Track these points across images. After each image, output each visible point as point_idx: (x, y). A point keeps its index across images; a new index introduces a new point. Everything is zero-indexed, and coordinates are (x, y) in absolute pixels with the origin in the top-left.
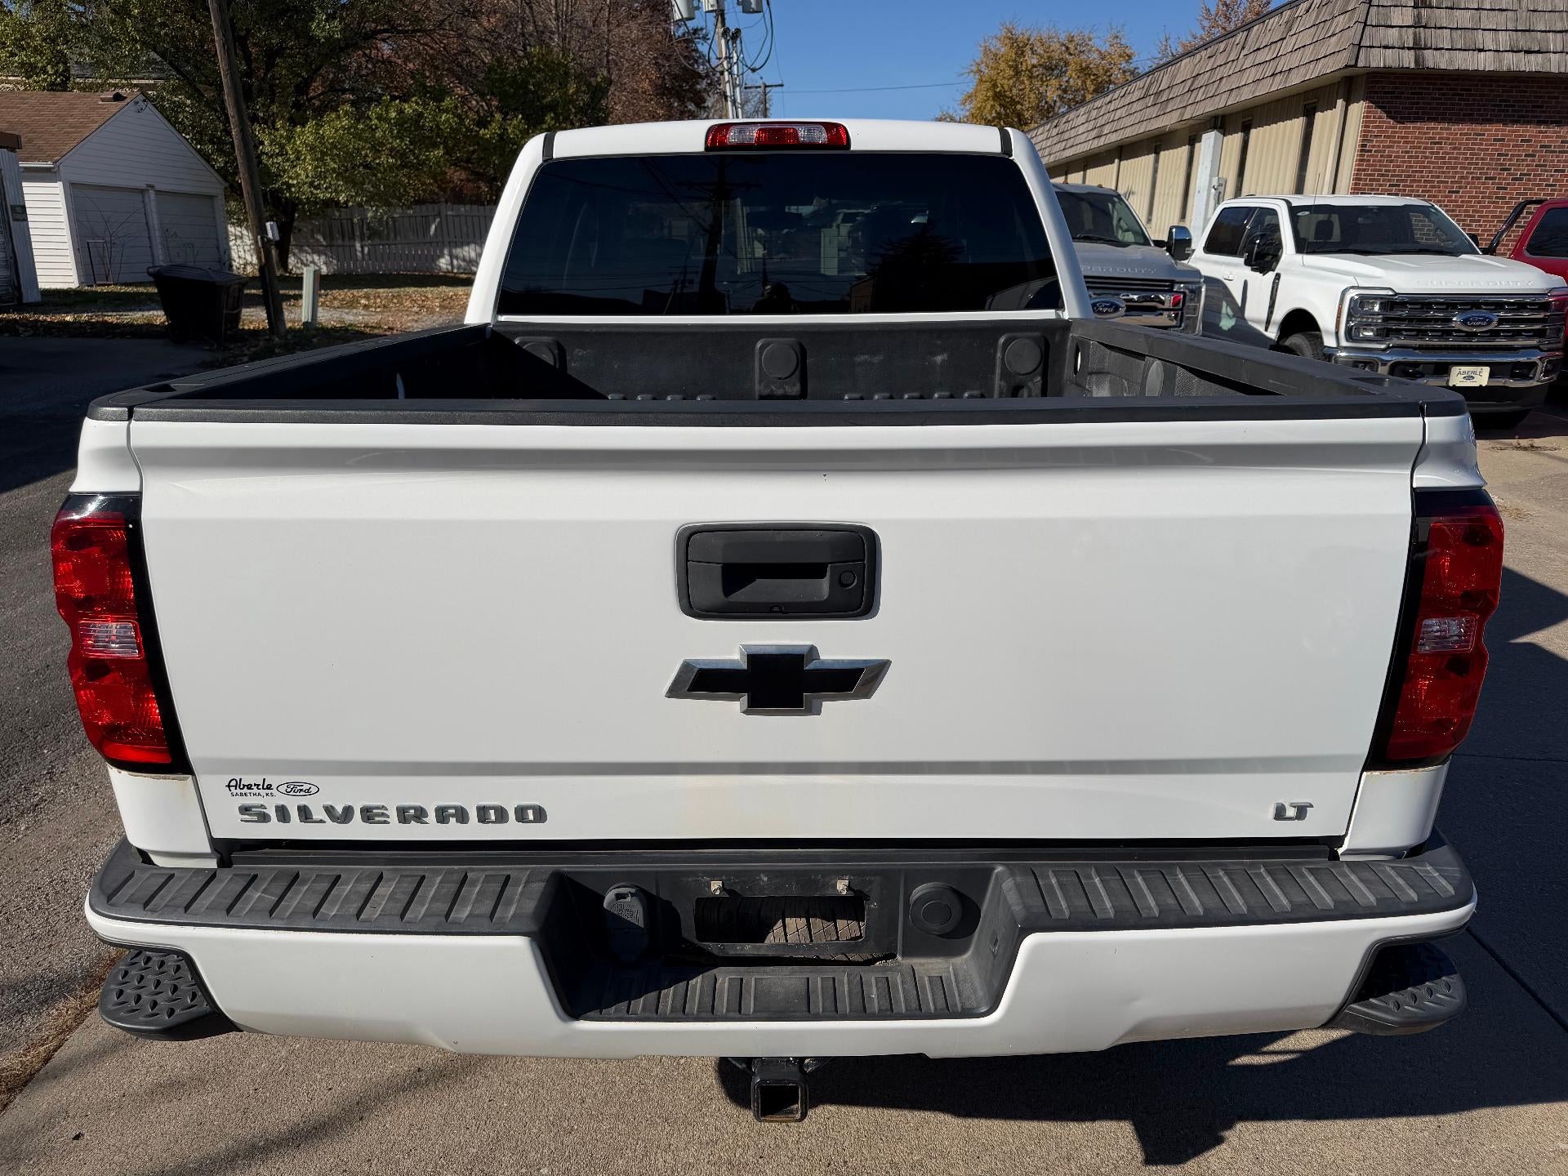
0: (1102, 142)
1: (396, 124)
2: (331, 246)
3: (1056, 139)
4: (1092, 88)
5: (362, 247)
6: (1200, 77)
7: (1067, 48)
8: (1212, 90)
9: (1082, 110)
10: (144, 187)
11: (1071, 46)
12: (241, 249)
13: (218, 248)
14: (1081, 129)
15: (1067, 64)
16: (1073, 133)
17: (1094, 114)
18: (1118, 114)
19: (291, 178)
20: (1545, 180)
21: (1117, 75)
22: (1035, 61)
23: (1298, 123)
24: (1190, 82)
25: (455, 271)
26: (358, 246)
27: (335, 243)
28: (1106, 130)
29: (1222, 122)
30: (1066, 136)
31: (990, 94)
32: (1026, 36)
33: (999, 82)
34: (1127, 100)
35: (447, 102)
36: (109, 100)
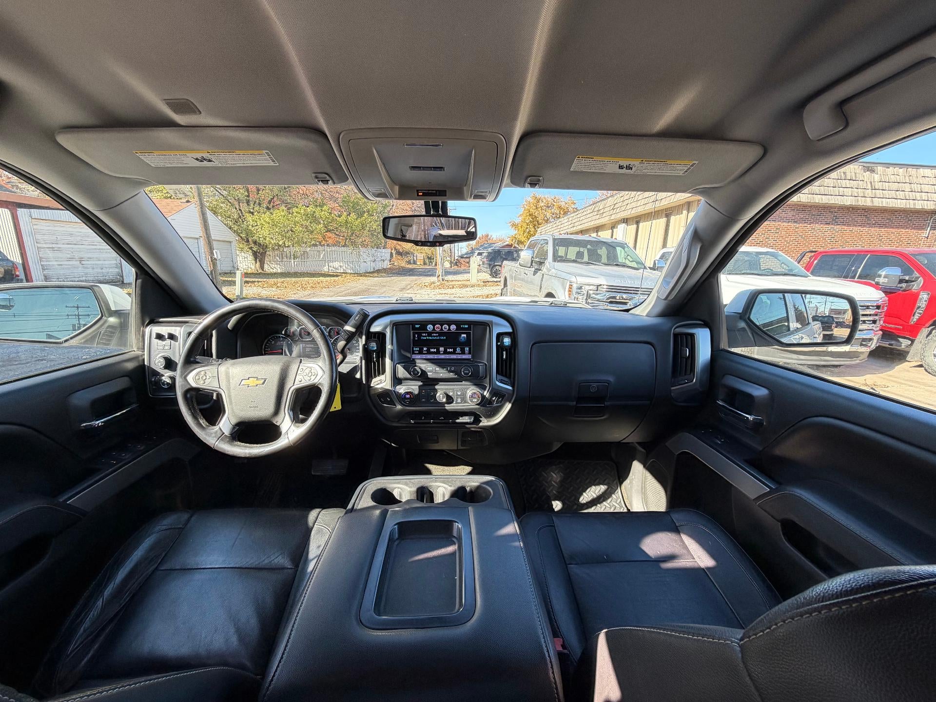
0: (575, 228)
1: (304, 215)
2: (282, 261)
3: (555, 228)
4: (563, 213)
5: (294, 262)
6: (617, 204)
7: (554, 201)
8: (623, 208)
9: (566, 218)
10: (198, 237)
11: (555, 200)
12: (246, 262)
13: (232, 261)
14: (566, 224)
15: (554, 205)
16: (562, 226)
17: (571, 219)
18: (581, 219)
19: (259, 234)
20: (769, 244)
21: (570, 209)
22: (543, 205)
23: (663, 221)
24: (613, 206)
25: (330, 271)
26: (292, 261)
27: (284, 260)
28: (576, 224)
29: (626, 221)
30: (559, 227)
31: (528, 214)
32: (540, 196)
33: (531, 210)
34: (585, 213)
35: (325, 208)
36: (184, 202)
